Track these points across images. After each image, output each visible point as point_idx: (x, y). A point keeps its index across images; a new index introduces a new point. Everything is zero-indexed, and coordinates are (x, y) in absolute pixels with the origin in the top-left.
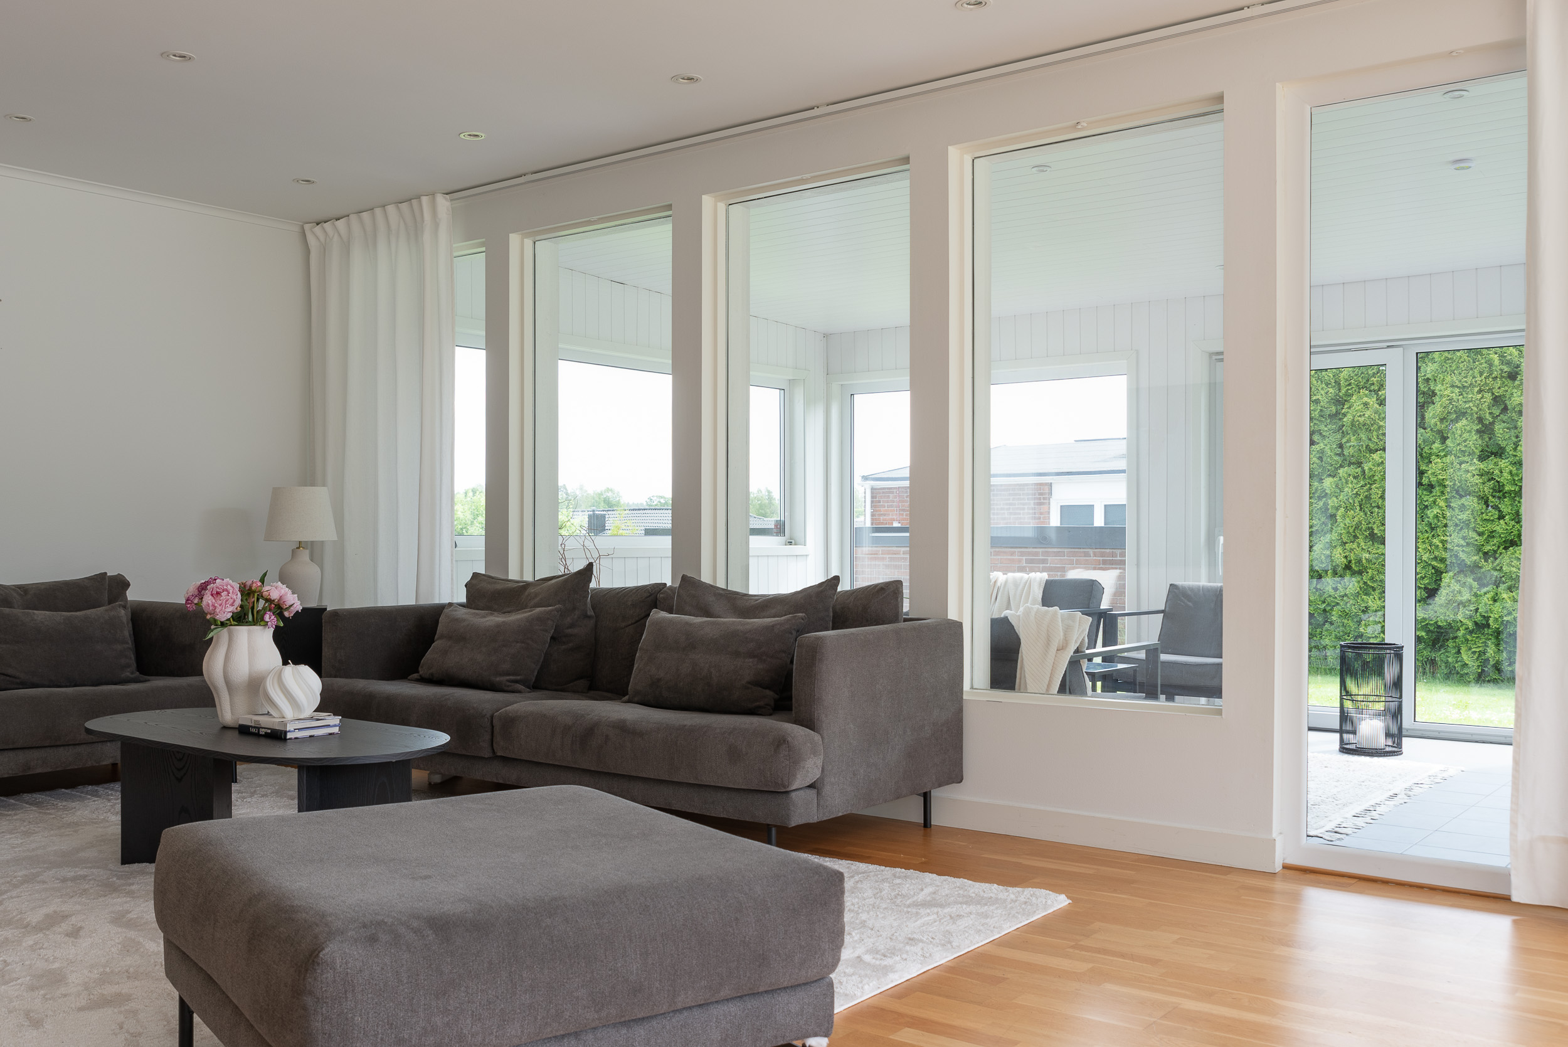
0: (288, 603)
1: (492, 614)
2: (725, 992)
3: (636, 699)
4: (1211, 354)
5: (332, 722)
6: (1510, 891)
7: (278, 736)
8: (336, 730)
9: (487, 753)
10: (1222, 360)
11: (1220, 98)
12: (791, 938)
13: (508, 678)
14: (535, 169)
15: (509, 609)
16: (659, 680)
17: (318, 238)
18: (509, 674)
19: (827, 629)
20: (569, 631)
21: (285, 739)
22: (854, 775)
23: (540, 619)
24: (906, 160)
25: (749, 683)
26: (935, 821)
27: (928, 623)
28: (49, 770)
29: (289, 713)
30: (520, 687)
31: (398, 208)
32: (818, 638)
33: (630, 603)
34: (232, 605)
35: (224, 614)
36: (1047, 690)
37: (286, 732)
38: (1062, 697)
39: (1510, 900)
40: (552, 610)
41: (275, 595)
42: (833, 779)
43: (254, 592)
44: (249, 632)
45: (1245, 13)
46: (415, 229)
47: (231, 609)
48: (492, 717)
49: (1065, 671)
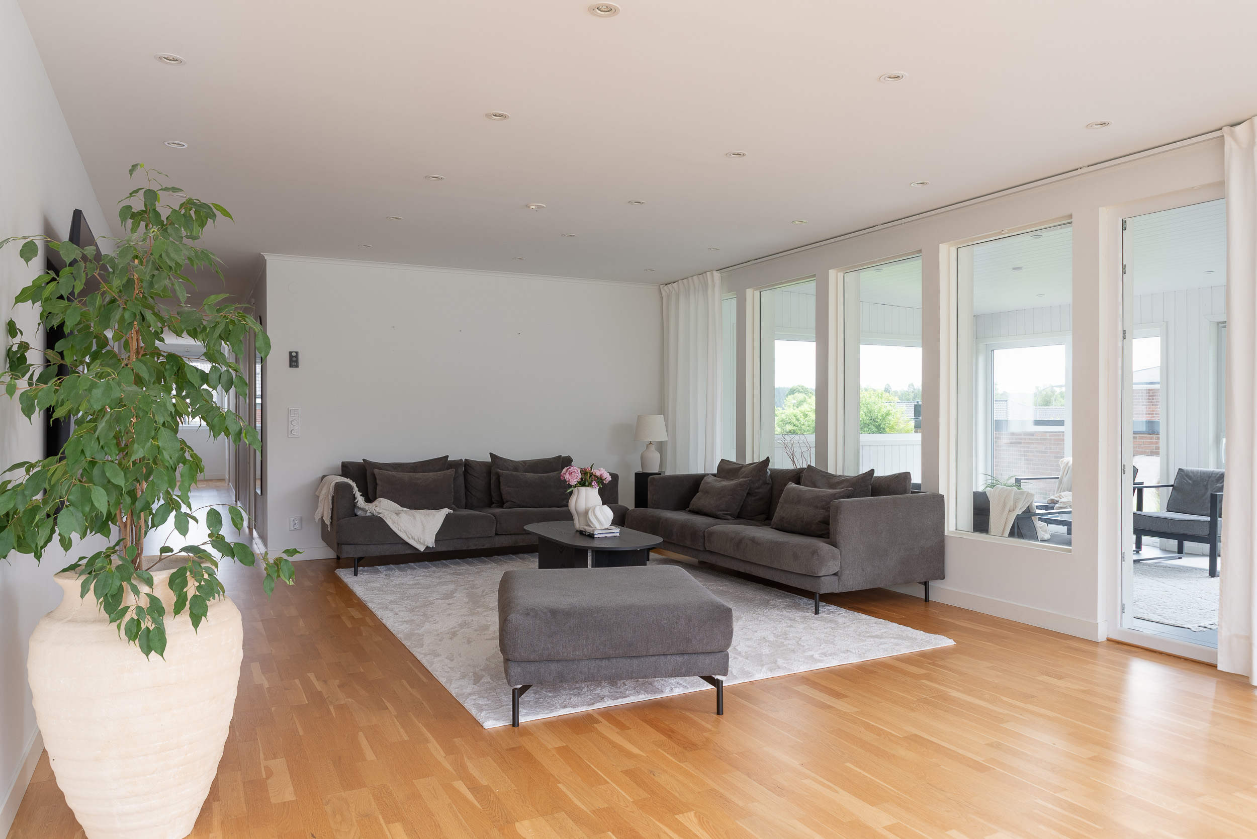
0: (604, 478)
1: (724, 480)
2: (672, 651)
3: (774, 527)
4: (1218, 323)
5: (616, 531)
6: (1217, 662)
7: (591, 536)
8: (618, 535)
9: (701, 549)
10: (1225, 327)
11: (1071, 216)
12: (702, 633)
13: (723, 512)
14: (755, 258)
15: (733, 478)
16: (783, 518)
17: (666, 291)
18: (723, 511)
19: (866, 496)
20: (757, 490)
21: (594, 538)
22: (863, 571)
23: (740, 485)
24: (920, 251)
25: (819, 522)
26: (931, 598)
27: (927, 495)
28: (525, 544)
29: (598, 526)
30: (729, 517)
31: (698, 278)
32: (840, 502)
33: (788, 477)
34: (576, 478)
35: (573, 482)
36: (1002, 534)
37: (594, 535)
38: (1011, 539)
39: (1215, 666)
40: (747, 480)
41: (598, 474)
42: (848, 572)
43: (587, 473)
44: (586, 489)
45: (1079, 172)
46: (705, 288)
47: (576, 480)
48: (704, 531)
49: (1014, 523)
